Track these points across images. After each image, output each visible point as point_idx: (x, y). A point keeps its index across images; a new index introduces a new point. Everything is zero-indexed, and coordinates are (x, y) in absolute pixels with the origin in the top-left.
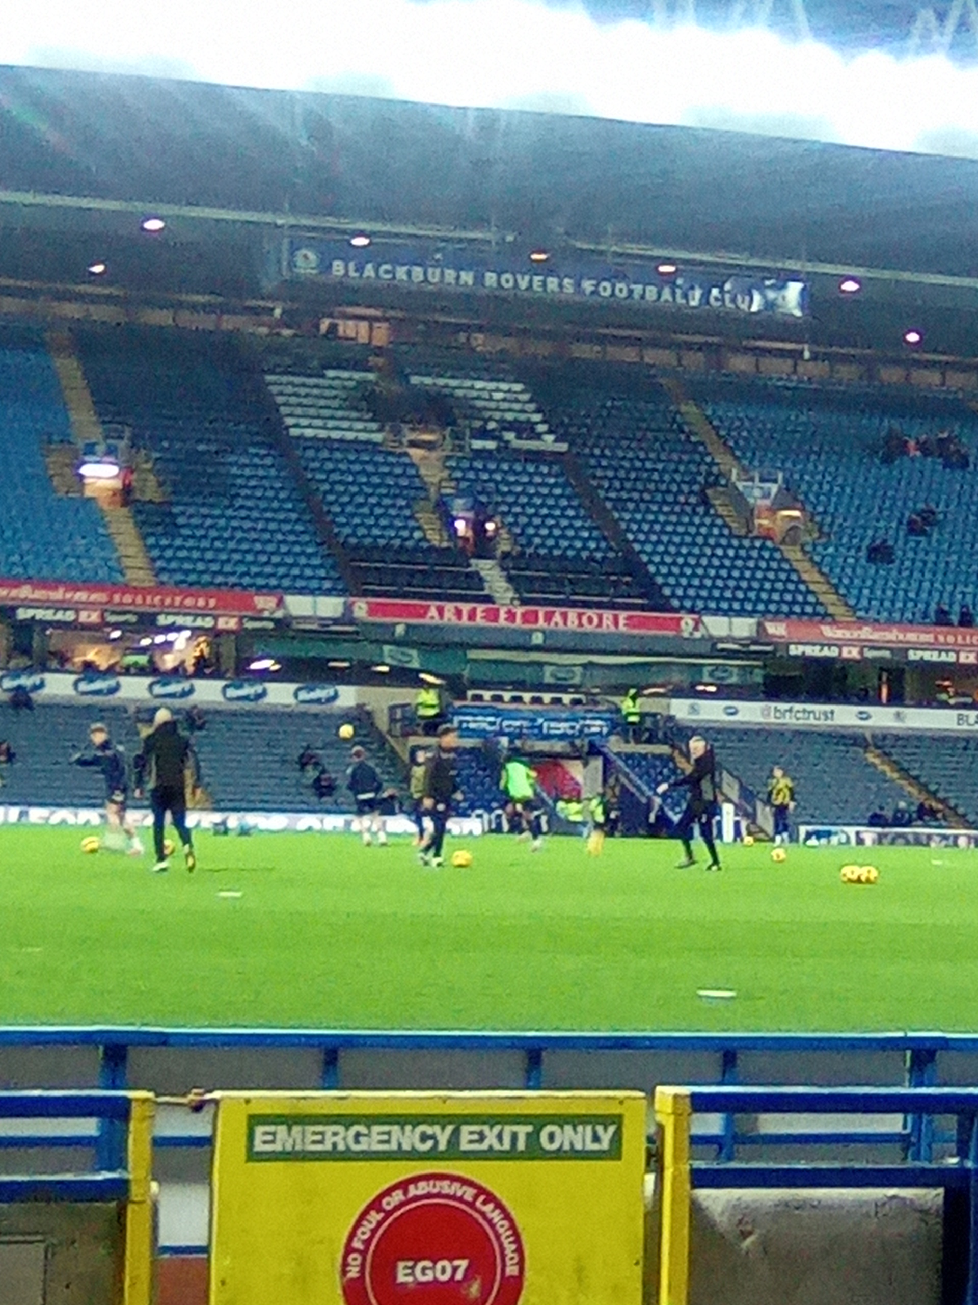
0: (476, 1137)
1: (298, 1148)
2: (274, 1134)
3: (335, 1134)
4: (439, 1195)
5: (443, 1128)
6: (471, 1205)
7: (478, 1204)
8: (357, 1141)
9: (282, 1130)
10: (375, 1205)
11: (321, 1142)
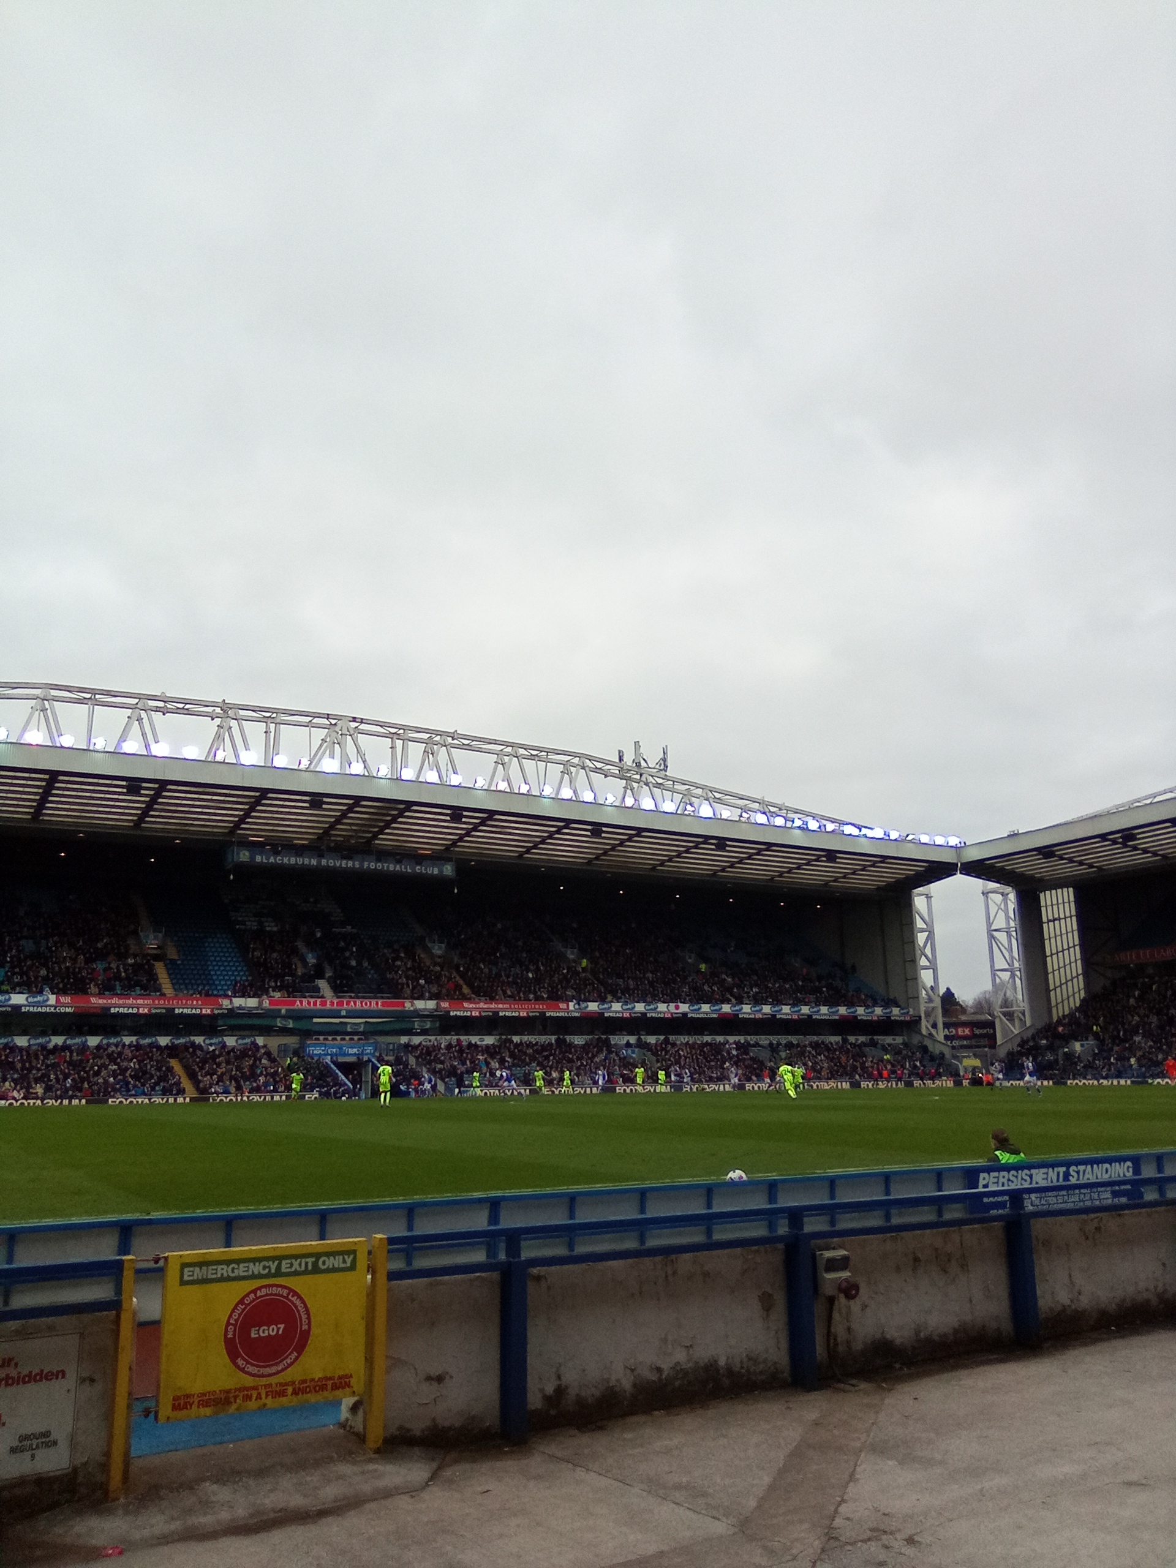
0: (289, 1265)
1: (205, 1277)
2: (193, 1272)
3: (223, 1269)
4: (272, 1294)
5: (274, 1262)
6: (287, 1298)
7: (290, 1297)
8: (233, 1272)
9: (197, 1269)
10: (241, 1302)
11: (216, 1273)
